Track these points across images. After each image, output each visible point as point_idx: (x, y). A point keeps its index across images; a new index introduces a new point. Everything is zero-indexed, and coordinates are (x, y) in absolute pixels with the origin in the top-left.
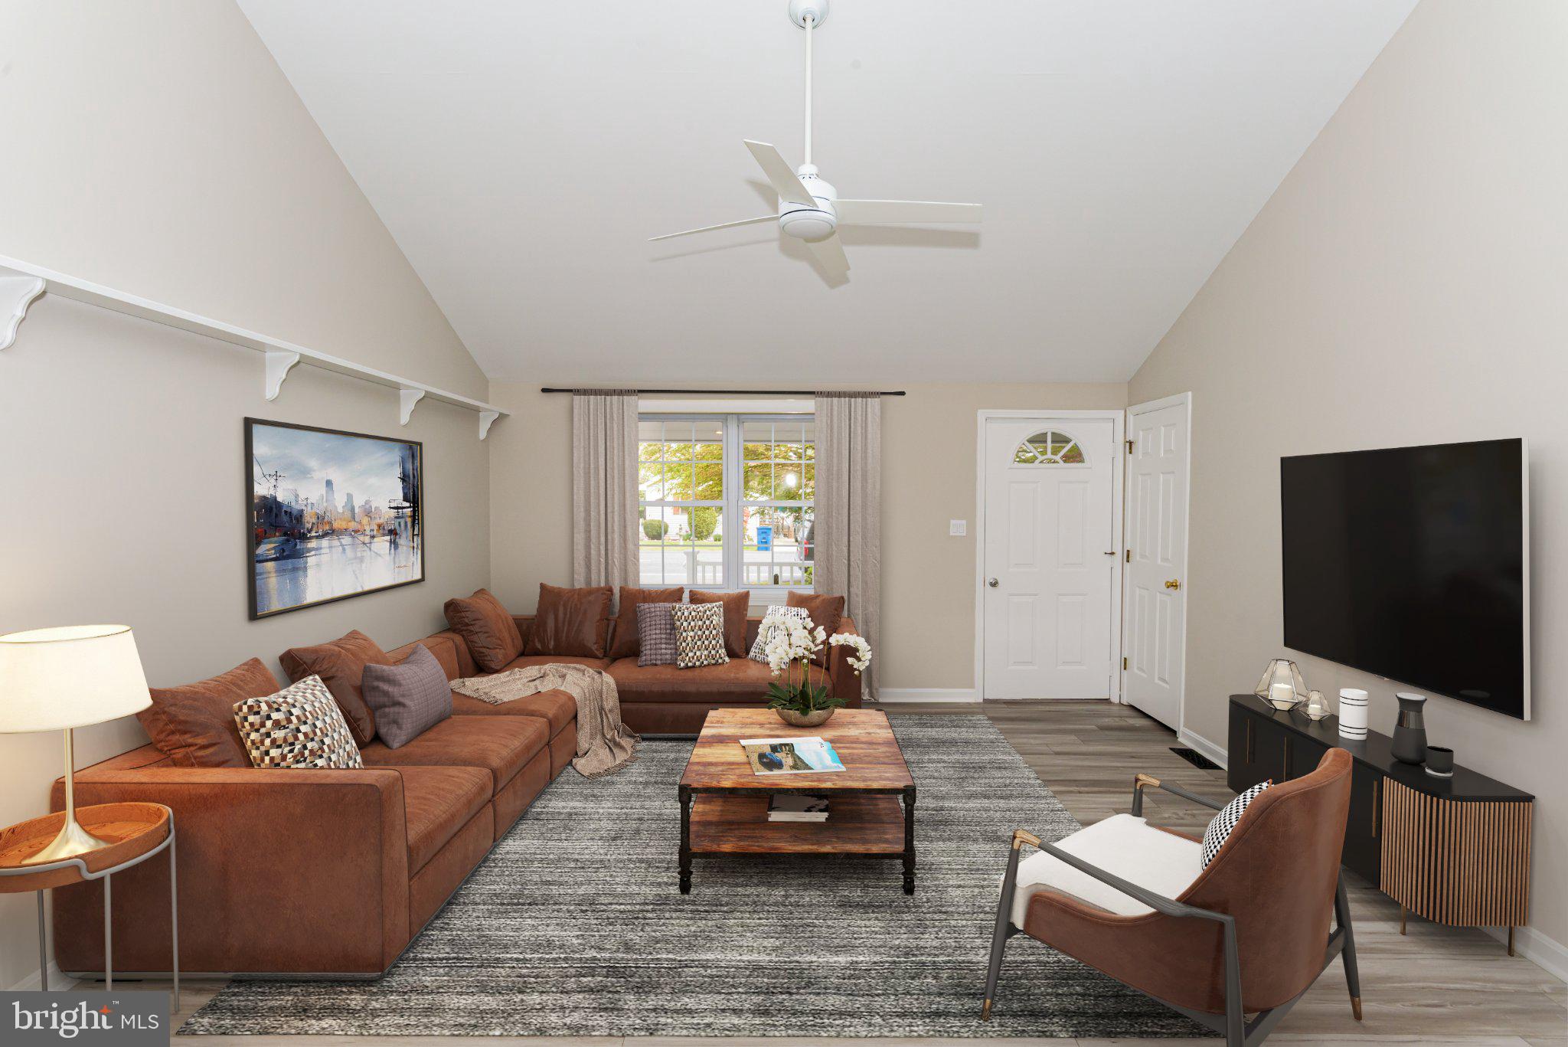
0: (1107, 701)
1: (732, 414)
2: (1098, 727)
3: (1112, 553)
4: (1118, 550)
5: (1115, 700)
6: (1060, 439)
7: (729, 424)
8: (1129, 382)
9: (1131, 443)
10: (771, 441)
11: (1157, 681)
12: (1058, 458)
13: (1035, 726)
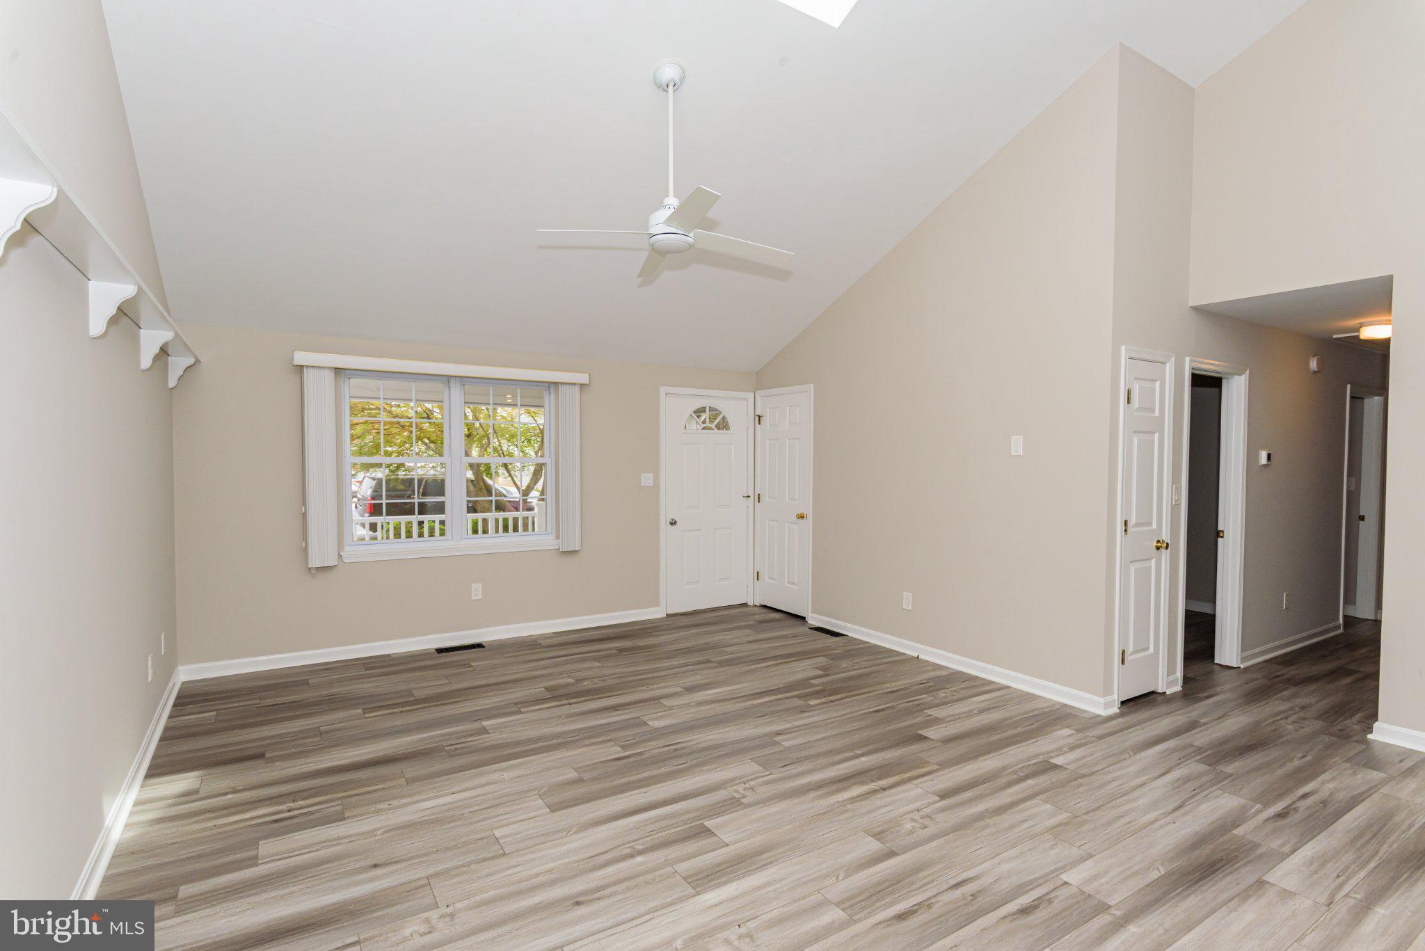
0: (745, 605)
1: (455, 376)
2: (756, 621)
3: (748, 497)
4: (751, 494)
5: (750, 603)
6: (715, 413)
7: (450, 386)
8: (757, 373)
9: (759, 417)
10: (489, 404)
11: (787, 585)
12: (713, 426)
13: (716, 628)
